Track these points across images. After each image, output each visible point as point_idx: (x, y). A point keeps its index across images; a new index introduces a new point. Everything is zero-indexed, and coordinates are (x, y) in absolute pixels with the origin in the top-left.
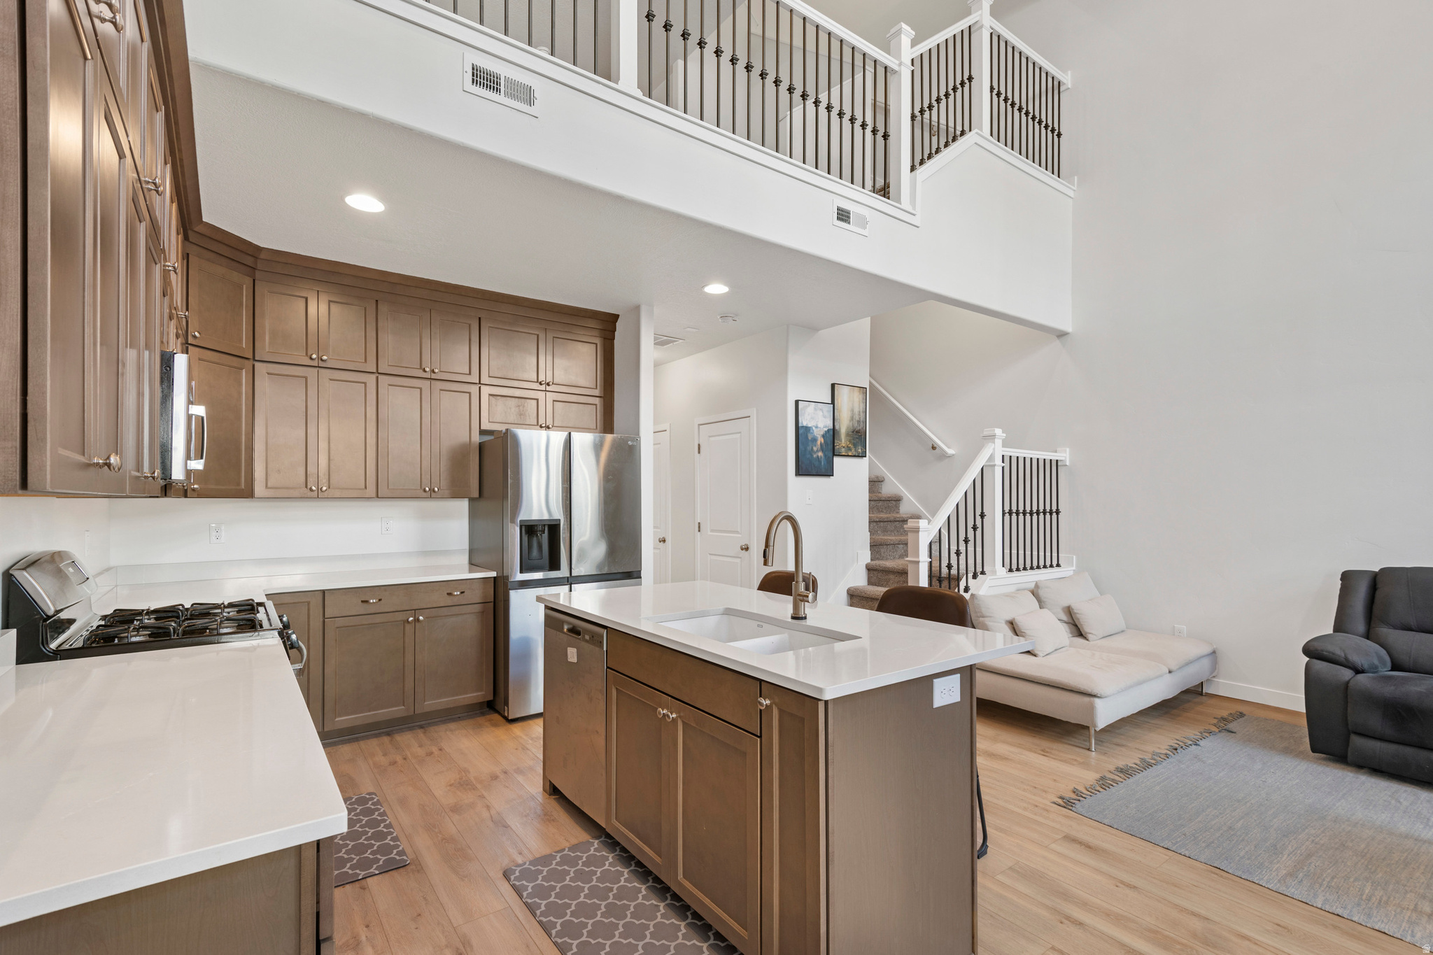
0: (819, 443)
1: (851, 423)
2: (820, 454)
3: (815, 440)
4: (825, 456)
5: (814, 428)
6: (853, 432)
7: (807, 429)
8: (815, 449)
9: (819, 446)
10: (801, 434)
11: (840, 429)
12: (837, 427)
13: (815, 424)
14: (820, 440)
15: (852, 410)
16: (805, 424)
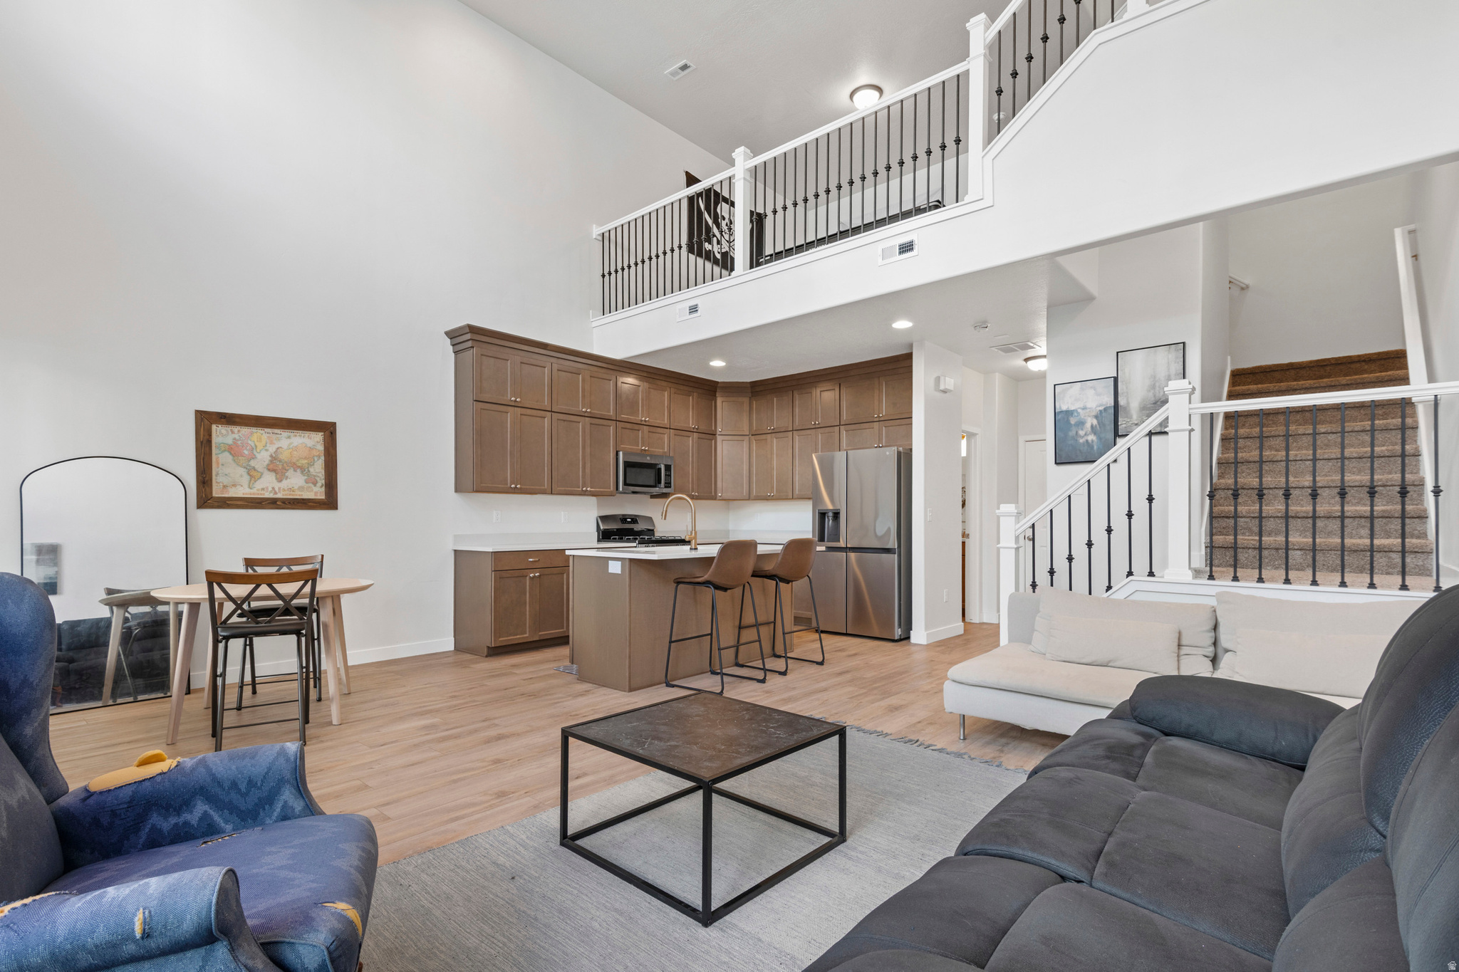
0: (1088, 425)
1: (1151, 394)
2: (1091, 438)
3: (1081, 424)
4: (1100, 439)
5: (1079, 410)
6: (1155, 403)
7: (1069, 413)
8: (1081, 433)
9: (1090, 429)
10: (1062, 420)
11: (1128, 403)
12: (1122, 401)
13: (1082, 406)
14: (1091, 421)
15: (1154, 377)
16: (1064, 408)
